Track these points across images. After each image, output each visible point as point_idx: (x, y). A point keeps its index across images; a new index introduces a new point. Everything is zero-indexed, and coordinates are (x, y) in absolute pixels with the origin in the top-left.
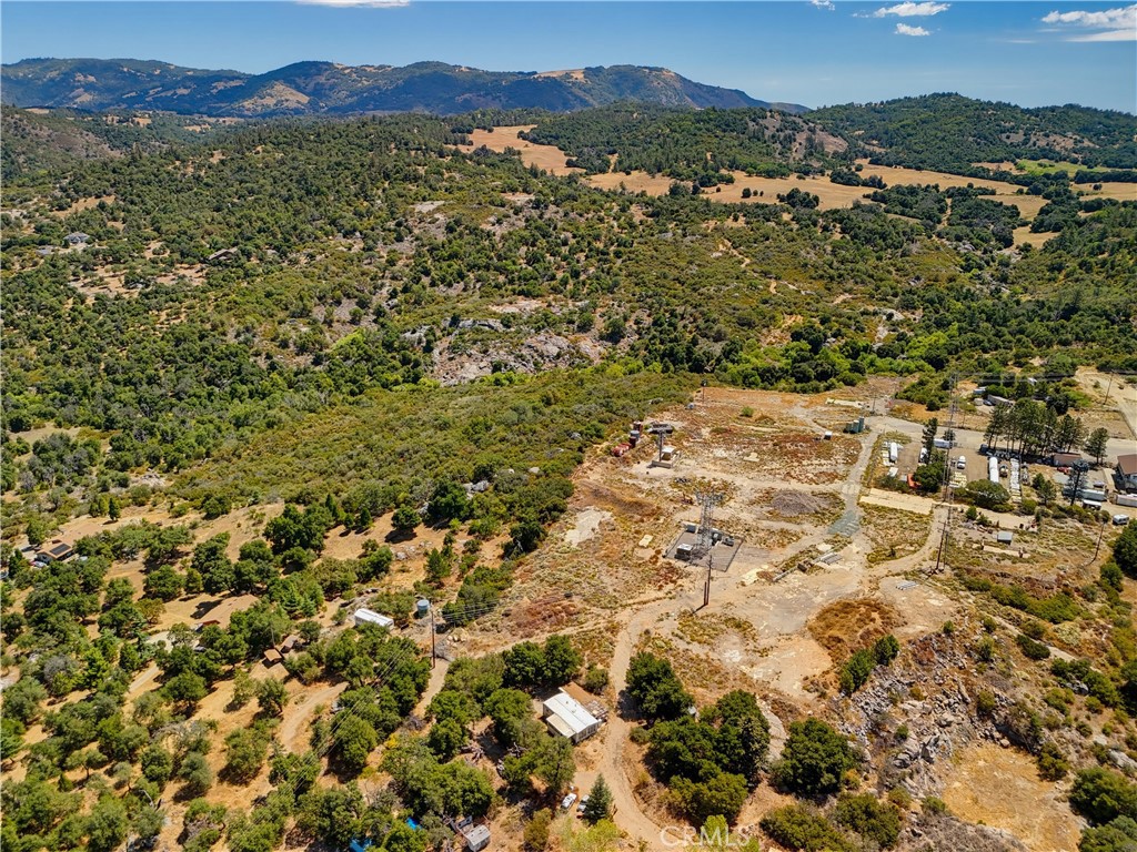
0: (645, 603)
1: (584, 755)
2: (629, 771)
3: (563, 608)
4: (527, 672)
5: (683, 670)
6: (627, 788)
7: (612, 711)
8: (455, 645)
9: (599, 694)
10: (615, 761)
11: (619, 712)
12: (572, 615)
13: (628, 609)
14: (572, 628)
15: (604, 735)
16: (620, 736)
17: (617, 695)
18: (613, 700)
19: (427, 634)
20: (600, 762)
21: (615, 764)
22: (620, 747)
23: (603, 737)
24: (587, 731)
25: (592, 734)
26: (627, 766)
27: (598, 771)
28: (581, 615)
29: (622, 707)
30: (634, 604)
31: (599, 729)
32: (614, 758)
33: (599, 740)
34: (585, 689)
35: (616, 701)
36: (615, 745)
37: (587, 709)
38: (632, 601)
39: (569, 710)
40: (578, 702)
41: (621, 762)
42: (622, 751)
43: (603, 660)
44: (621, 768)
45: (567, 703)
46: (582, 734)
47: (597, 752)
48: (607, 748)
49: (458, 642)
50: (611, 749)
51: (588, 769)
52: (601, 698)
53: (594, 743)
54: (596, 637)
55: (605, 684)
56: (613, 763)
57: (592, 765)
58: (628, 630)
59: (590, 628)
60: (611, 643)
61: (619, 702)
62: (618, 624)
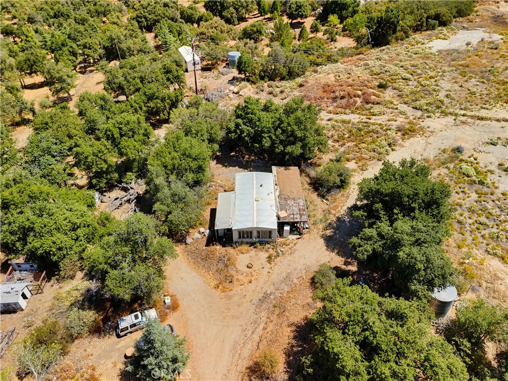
0: (482, 119)
1: (228, 263)
2: (270, 327)
3: (363, 94)
4: (242, 132)
5: (483, 219)
6: (246, 352)
7: (321, 226)
8: (231, 95)
9: (323, 197)
10: (266, 297)
11: (329, 232)
12: (367, 103)
13: (450, 119)
14: (358, 116)
15: (281, 251)
16: (299, 267)
17: (345, 208)
18: (333, 212)
19: (220, 81)
20: (242, 287)
21: (263, 302)
22: (288, 282)
23: (278, 253)
24: (255, 234)
25: (262, 241)
26: (274, 318)
27: (230, 298)
28: (381, 106)
29: (339, 228)
30: (464, 115)
31: (280, 240)
32: (268, 292)
33: (267, 255)
34: (309, 181)
35: (337, 215)
36: (284, 275)
37: (279, 205)
38: (463, 112)
39: (255, 195)
40: (277, 193)
41: (272, 306)
42: (286, 289)
43: (361, 159)
44: (264, 315)
45: (261, 186)
46: (245, 235)
47: (251, 270)
48: (269, 272)
49: (236, 94)
50: (274, 276)
51: (218, 287)
52: (321, 202)
53: (257, 255)
54: (377, 132)
55: (339, 187)
56: (260, 300)
57: (227, 284)
58: (431, 140)
59: (379, 122)
60: (389, 145)
61: (339, 219)
62: (422, 128)
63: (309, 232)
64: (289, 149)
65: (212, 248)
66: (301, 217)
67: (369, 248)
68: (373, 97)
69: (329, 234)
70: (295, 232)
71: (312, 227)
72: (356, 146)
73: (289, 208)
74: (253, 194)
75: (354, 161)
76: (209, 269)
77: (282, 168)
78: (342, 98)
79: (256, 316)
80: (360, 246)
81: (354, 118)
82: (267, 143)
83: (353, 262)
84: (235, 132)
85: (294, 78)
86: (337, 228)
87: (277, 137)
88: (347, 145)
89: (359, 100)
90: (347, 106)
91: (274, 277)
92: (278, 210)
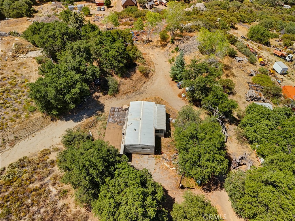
2: (140, 85)
37: (126, 117)
39: (141, 122)
40: (125, 126)
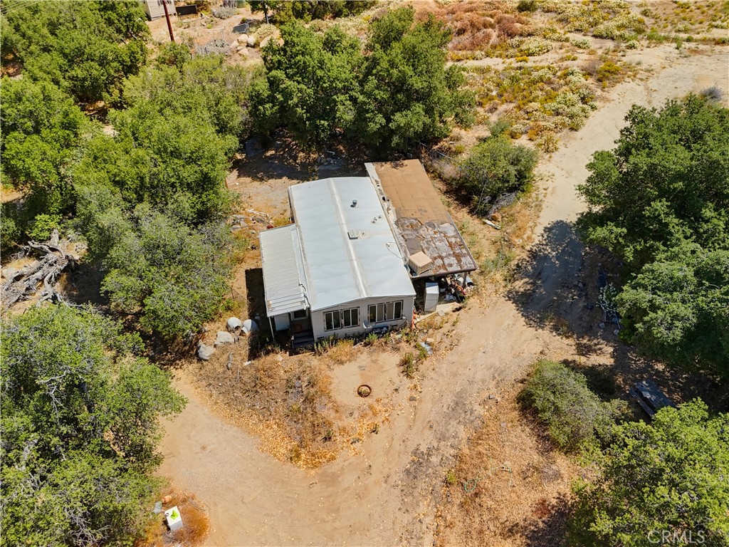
0: (722, 43)
1: (311, 392)
3: (498, 22)
7: (499, 276)
8: (245, 51)
9: (483, 214)
10: (420, 461)
11: (520, 285)
12: (511, 35)
13: (669, 48)
14: (500, 60)
15: (429, 344)
16: (479, 376)
17: (540, 230)
18: (518, 241)
19: (218, 29)
20: (358, 445)
21: (415, 477)
22: (463, 415)
23: (422, 350)
24: (364, 314)
25: (382, 328)
26: (454, 513)
27: (332, 480)
28: (538, 39)
29: (540, 274)
30: (689, 40)
31: (420, 319)
32: (423, 449)
33: (396, 358)
34: (444, 188)
35: (528, 248)
36: (449, 400)
37: (403, 242)
38: (685, 36)
39: (345, 226)
40: (393, 217)
41: (438, 482)
42: (463, 433)
43: (539, 131)
44: (425, 508)
45: (354, 205)
46: (341, 318)
47: (369, 400)
48: (412, 399)
49: (253, 47)
50: (427, 406)
51: (298, 456)
52: (482, 226)
53: (375, 362)
54: (549, 82)
55: (513, 189)
56: (408, 472)
57: (318, 446)
58: (653, 84)
59: (545, 64)
60: (584, 100)
61: (533, 255)
62: (628, 67)
63: (477, 293)
64: (399, 119)
65: (265, 361)
66: (459, 261)
67: (686, 311)
68: (518, 25)
69: (522, 290)
70: (447, 296)
71: (480, 280)
72: (519, 108)
73: (426, 245)
74: (341, 225)
75: (525, 137)
76: (266, 413)
77: (388, 166)
78: (461, 32)
79: (406, 518)
80: (654, 308)
81: (496, 63)
82: (346, 114)
83: (596, 345)
84: (272, 99)
85: (358, 12)
86: (537, 275)
87: (369, 95)
88: (502, 108)
89: (494, 34)
90: (474, 45)
91: (428, 409)
92: (405, 252)
